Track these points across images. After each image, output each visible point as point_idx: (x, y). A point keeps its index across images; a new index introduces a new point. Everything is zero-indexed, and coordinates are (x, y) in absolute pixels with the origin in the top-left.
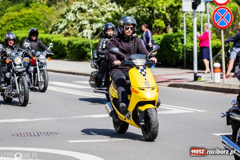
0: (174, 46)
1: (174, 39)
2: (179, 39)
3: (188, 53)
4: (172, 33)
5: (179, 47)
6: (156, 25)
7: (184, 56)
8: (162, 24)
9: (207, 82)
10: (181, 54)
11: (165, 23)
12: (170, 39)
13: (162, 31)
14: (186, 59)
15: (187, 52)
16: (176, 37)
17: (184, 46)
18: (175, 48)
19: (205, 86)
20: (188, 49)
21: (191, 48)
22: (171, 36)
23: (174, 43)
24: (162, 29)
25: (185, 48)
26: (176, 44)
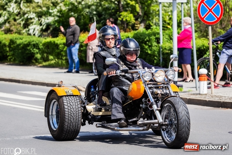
0: (147, 47)
1: (147, 38)
2: (153, 38)
3: (166, 56)
4: (144, 29)
5: (153, 48)
6: (122, 19)
7: (160, 60)
8: (131, 18)
9: (190, 93)
10: (156, 56)
11: (134, 16)
12: (142, 37)
13: (130, 27)
14: (162, 63)
15: (163, 54)
16: (149, 35)
17: (160, 47)
18: (148, 49)
19: (188, 98)
20: (165, 50)
21: (169, 50)
22: (143, 34)
23: (147, 43)
24: (131, 24)
25: (161, 50)
26: (150, 44)
